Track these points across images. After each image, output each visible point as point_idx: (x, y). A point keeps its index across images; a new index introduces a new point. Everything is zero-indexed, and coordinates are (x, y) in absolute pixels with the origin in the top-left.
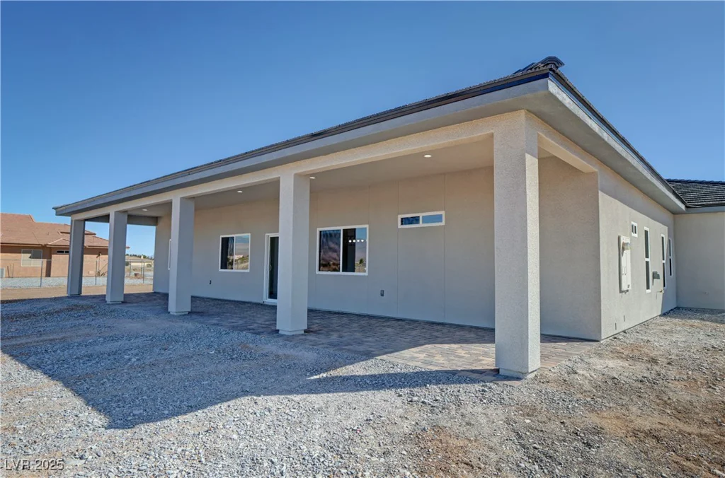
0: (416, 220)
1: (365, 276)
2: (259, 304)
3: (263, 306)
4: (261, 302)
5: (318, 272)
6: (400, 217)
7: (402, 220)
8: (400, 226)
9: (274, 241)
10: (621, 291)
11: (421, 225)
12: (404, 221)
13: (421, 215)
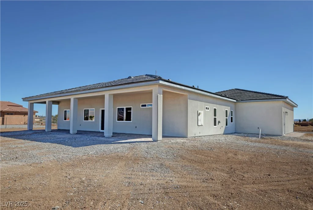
0: (145, 106)
1: (131, 122)
2: (98, 132)
3: (99, 132)
4: (99, 131)
5: (117, 121)
6: (141, 104)
7: (142, 105)
8: (141, 107)
9: (103, 112)
10: (198, 125)
11: (147, 107)
12: (143, 106)
13: (147, 104)
